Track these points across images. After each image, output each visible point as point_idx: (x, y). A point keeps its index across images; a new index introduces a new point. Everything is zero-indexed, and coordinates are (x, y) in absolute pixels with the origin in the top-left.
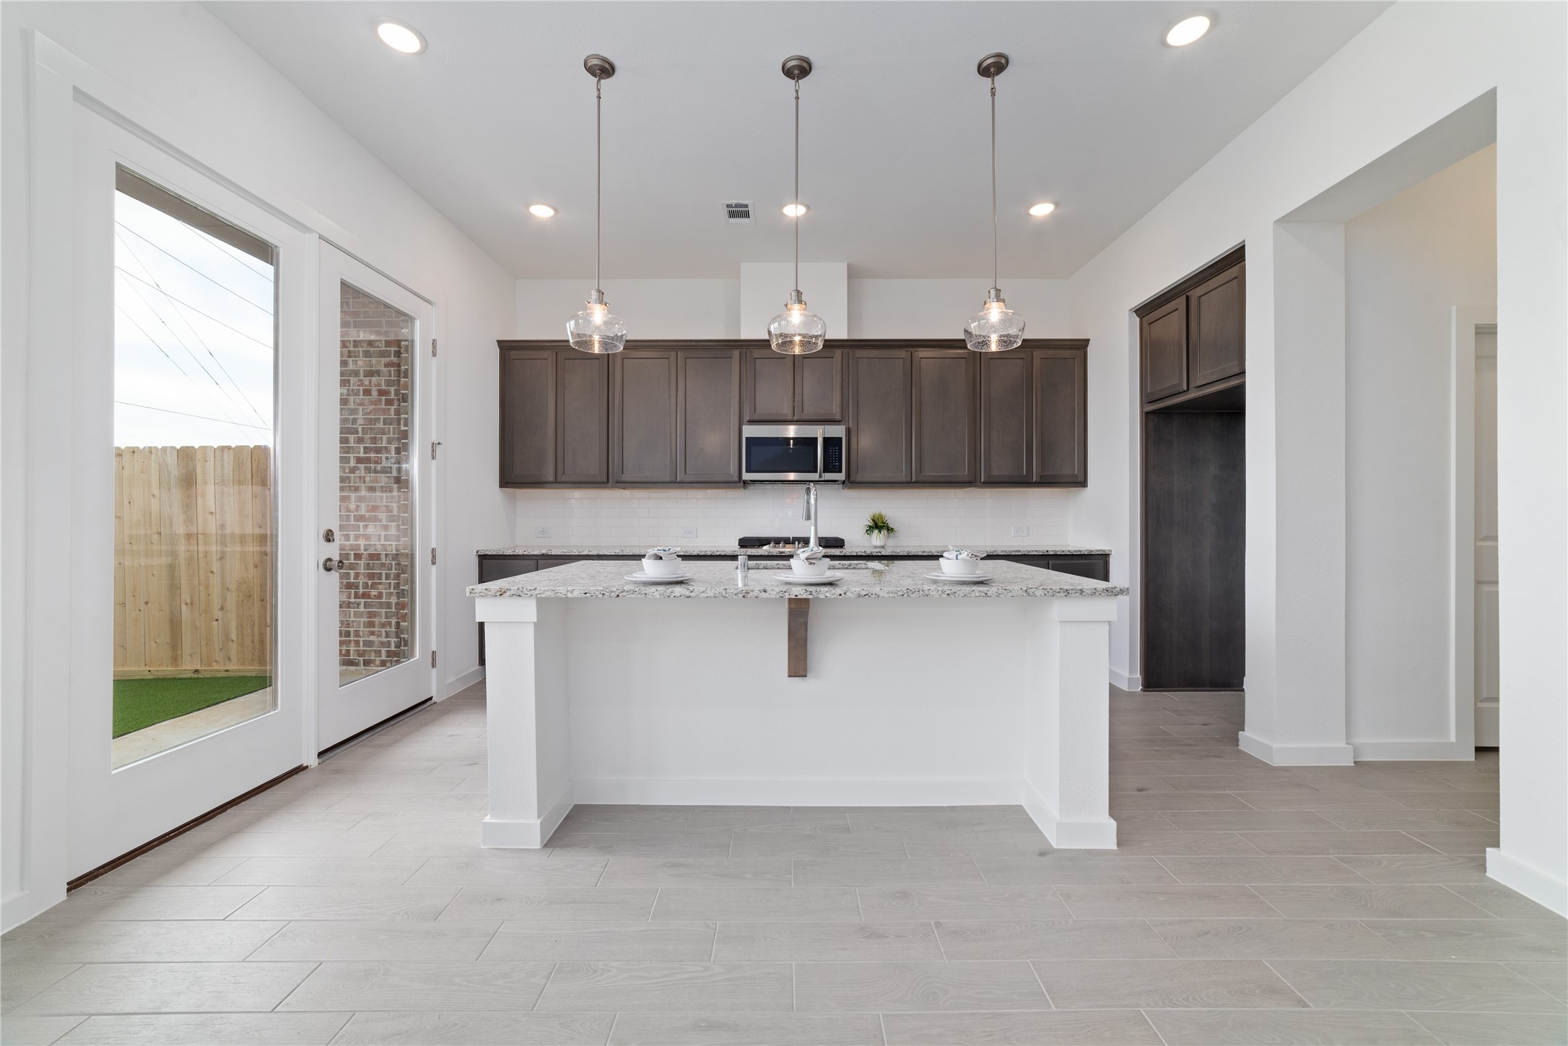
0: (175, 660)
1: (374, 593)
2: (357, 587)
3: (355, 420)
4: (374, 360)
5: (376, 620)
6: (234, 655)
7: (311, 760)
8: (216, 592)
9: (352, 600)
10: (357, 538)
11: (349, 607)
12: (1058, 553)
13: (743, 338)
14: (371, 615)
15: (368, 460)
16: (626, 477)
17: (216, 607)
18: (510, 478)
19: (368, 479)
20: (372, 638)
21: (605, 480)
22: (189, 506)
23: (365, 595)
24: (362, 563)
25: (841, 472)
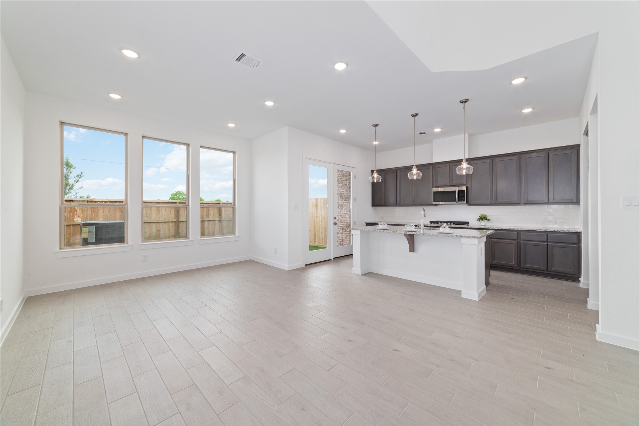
0: (315, 242)
1: (347, 231)
2: (344, 229)
3: (344, 191)
4: (347, 177)
5: (348, 237)
6: (323, 243)
7: (332, 259)
8: (321, 229)
9: (343, 232)
10: (344, 218)
11: (343, 234)
12: (552, 231)
13: (433, 162)
14: (347, 236)
15: (346, 200)
16: (401, 204)
17: (321, 232)
18: (374, 204)
19: (346, 205)
20: (347, 241)
21: (396, 204)
22: (317, 211)
23: (346, 231)
24: (345, 224)
25: (464, 201)
